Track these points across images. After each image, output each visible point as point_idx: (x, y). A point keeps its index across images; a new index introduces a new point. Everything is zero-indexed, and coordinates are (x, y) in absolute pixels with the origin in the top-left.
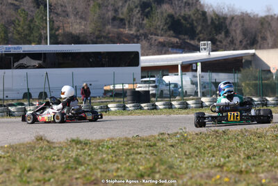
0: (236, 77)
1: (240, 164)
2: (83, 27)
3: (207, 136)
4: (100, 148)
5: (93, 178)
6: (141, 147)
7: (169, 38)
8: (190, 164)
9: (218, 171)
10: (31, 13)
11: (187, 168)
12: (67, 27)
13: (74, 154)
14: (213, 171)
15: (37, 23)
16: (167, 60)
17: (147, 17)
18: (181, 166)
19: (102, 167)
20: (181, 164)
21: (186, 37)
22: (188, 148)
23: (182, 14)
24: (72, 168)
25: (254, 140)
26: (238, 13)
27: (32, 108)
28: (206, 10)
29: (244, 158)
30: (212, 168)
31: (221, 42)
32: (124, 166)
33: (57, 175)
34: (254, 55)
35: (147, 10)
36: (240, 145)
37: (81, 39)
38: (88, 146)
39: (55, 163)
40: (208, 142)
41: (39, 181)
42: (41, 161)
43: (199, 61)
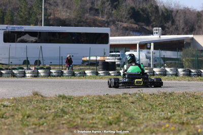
0: (179, 54)
1: (183, 117)
2: (68, 14)
3: (158, 96)
4: (80, 102)
5: (75, 124)
6: (110, 103)
7: (131, 25)
8: (146, 116)
9: (166, 122)
10: (30, 3)
11: (143, 119)
12: (56, 14)
13: (61, 106)
14: (162, 122)
15: (35, 10)
16: (129, 40)
17: (115, 9)
18: (139, 117)
19: (81, 116)
20: (139, 116)
21: (143, 24)
22: (144, 105)
23: (141, 7)
24: (59, 116)
25: (192, 100)
26: (182, 8)
27: (29, 71)
28: (159, 5)
29: (185, 113)
30: (162, 120)
31: (168, 28)
32: (98, 116)
33: (49, 120)
34: (192, 39)
35: (115, 3)
36: (182, 104)
37: (67, 23)
38: (71, 101)
39: (47, 112)
40: (159, 101)
41: (36, 125)
42: (36, 110)
43: (152, 41)
